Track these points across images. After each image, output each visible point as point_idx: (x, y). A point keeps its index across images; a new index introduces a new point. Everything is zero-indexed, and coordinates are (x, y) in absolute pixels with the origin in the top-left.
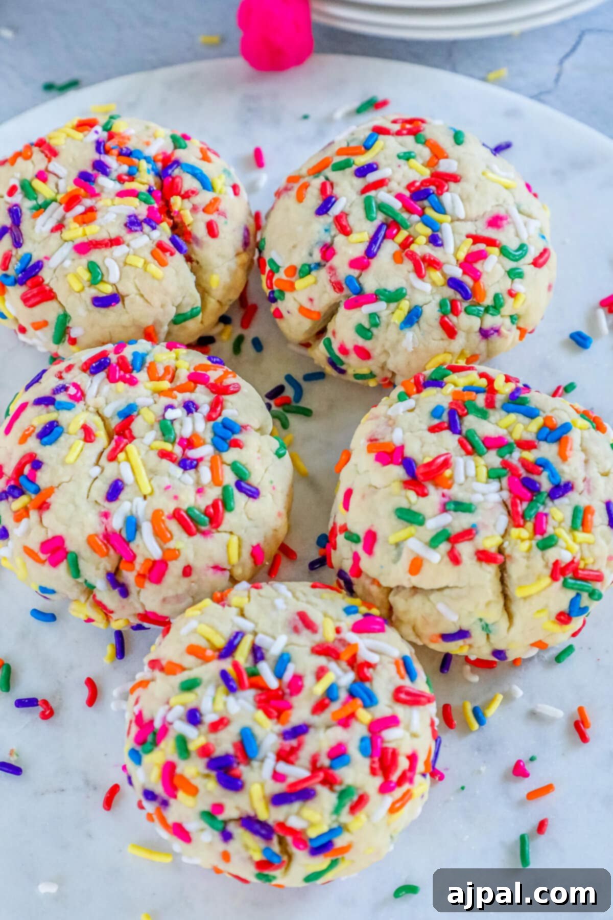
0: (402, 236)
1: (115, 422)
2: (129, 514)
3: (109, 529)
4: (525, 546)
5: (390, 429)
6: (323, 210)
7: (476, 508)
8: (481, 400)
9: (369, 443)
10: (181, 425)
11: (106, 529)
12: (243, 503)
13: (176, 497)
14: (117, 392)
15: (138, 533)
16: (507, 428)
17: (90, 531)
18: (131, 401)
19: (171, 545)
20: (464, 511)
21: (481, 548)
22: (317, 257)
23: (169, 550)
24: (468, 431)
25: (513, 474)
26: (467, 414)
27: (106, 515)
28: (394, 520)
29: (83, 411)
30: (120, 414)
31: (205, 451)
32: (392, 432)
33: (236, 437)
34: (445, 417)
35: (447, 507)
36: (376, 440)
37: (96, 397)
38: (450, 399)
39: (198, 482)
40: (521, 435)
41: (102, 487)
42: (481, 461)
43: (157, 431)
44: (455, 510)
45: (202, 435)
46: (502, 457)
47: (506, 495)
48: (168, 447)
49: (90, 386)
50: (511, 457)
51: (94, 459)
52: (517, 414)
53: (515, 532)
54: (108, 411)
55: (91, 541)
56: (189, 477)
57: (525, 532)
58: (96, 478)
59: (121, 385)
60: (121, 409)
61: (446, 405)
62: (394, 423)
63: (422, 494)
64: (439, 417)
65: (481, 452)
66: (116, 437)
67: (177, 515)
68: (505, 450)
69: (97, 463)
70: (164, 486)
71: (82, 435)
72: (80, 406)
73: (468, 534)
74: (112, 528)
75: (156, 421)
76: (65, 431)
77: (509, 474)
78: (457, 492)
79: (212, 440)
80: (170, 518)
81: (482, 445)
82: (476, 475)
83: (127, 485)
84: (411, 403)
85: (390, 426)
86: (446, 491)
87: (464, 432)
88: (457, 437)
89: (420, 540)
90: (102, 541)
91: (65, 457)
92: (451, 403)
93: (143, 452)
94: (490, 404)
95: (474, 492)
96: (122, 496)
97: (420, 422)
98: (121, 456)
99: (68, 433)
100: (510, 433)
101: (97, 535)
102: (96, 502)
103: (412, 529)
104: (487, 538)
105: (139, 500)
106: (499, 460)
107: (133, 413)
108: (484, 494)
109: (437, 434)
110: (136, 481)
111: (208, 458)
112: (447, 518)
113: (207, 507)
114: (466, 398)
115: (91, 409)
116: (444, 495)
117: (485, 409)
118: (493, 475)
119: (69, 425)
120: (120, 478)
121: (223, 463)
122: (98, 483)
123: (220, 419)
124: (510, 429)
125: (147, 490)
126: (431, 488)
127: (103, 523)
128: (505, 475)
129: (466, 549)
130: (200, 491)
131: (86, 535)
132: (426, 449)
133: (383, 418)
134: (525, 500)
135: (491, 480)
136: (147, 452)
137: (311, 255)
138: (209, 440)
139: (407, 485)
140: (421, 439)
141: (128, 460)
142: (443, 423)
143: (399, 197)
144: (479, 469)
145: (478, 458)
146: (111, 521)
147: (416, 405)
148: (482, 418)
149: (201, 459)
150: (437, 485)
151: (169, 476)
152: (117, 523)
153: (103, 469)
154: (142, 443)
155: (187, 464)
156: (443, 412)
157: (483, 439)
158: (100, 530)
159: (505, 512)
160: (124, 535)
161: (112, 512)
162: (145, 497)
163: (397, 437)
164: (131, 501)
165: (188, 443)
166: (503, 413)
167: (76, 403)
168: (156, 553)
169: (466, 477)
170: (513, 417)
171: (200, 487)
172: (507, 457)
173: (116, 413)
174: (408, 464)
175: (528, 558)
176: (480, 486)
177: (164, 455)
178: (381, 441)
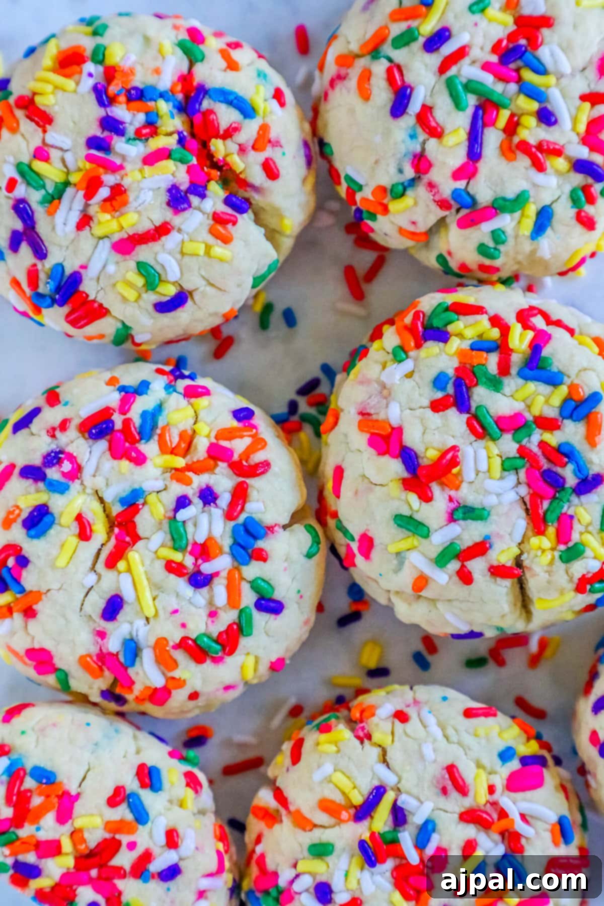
0: (503, 117)
1: (117, 509)
2: (128, 637)
3: (104, 651)
4: (546, 558)
5: (385, 401)
6: (399, 108)
7: (489, 514)
8: (492, 361)
9: (360, 417)
10: (195, 525)
11: (101, 650)
12: (263, 623)
13: (184, 625)
14: (120, 472)
15: (138, 659)
16: (524, 401)
17: (82, 651)
18: (136, 486)
19: (176, 674)
20: (474, 519)
21: (495, 563)
22: (409, 173)
23: (173, 678)
24: (477, 408)
25: (531, 465)
26: (476, 385)
27: (102, 635)
28: (394, 529)
29: (79, 492)
30: (122, 501)
31: (221, 563)
32: (387, 406)
33: (260, 544)
34: (450, 390)
35: (455, 517)
36: (369, 414)
37: (94, 476)
38: (455, 363)
39: (211, 602)
40: (541, 411)
41: (97, 603)
42: (494, 449)
43: (165, 533)
44: (464, 519)
45: (219, 540)
46: (519, 442)
47: (524, 491)
48: (177, 557)
49: (89, 460)
50: (529, 441)
51: (89, 564)
52: (537, 383)
53: (535, 541)
54: (109, 495)
55: (83, 662)
56: (201, 597)
57: (546, 542)
58: (91, 588)
59: (125, 464)
60: (124, 495)
61: (451, 372)
62: (390, 394)
63: (426, 497)
64: (443, 389)
65: (495, 436)
66: (116, 530)
67: (185, 644)
68: (522, 433)
69: (93, 568)
70: (171, 609)
71: (75, 529)
72: (75, 486)
73: (480, 548)
74: (107, 649)
75: (165, 516)
76: (56, 522)
77: (528, 465)
78: (467, 494)
79: (231, 548)
80: (176, 647)
81: (495, 426)
82: (489, 470)
83: (128, 603)
84: (408, 365)
85: (386, 398)
86: (453, 493)
87: (473, 409)
88: (465, 416)
89: (424, 555)
90: (97, 664)
91: (56, 558)
92: (457, 370)
93: (148, 562)
94: (504, 369)
95: (487, 492)
96: (121, 616)
97: (420, 395)
98: (121, 565)
99: (60, 525)
100: (529, 407)
101: (90, 656)
102: (90, 616)
103: (414, 541)
104: (503, 551)
105: (140, 623)
106: (516, 446)
107: (138, 501)
108: (498, 495)
109: (441, 413)
110: (138, 598)
111: (224, 574)
112: (455, 529)
113: (221, 634)
114: (475, 362)
115: (89, 491)
116: (451, 499)
117: (497, 376)
118: (507, 466)
119: (61, 514)
120: (119, 593)
121: (242, 578)
122: (93, 596)
123: (242, 518)
124: (528, 402)
125: (150, 612)
126: (435, 488)
127: (98, 643)
128: (524, 466)
129: (477, 566)
130: (213, 614)
131: (77, 656)
132: (429, 437)
133: (376, 385)
134: (546, 498)
135: (506, 473)
136: (152, 561)
137: (401, 171)
138: (226, 549)
139: (407, 485)
140: (422, 420)
141: (129, 570)
142: (448, 396)
143: (487, 67)
144: (492, 460)
145: (491, 444)
146: (108, 642)
147: (415, 366)
148: (494, 390)
149: (217, 574)
150: (443, 485)
151: (178, 595)
152: (113, 645)
153: (99, 577)
154: (147, 548)
155: (199, 580)
156: (447, 383)
157: (496, 419)
158: (94, 650)
159: (523, 513)
160: (122, 658)
161: (108, 632)
162: (147, 619)
163: (394, 414)
164: (131, 623)
165: (203, 551)
166: (520, 381)
167: (70, 483)
168: (157, 680)
169: (477, 473)
170: (532, 386)
171: (213, 609)
172: (524, 442)
173: (118, 499)
174: (408, 457)
175: (549, 572)
176: (493, 485)
177: (173, 568)
178: (374, 417)
